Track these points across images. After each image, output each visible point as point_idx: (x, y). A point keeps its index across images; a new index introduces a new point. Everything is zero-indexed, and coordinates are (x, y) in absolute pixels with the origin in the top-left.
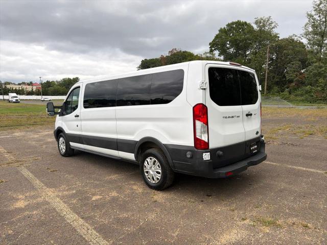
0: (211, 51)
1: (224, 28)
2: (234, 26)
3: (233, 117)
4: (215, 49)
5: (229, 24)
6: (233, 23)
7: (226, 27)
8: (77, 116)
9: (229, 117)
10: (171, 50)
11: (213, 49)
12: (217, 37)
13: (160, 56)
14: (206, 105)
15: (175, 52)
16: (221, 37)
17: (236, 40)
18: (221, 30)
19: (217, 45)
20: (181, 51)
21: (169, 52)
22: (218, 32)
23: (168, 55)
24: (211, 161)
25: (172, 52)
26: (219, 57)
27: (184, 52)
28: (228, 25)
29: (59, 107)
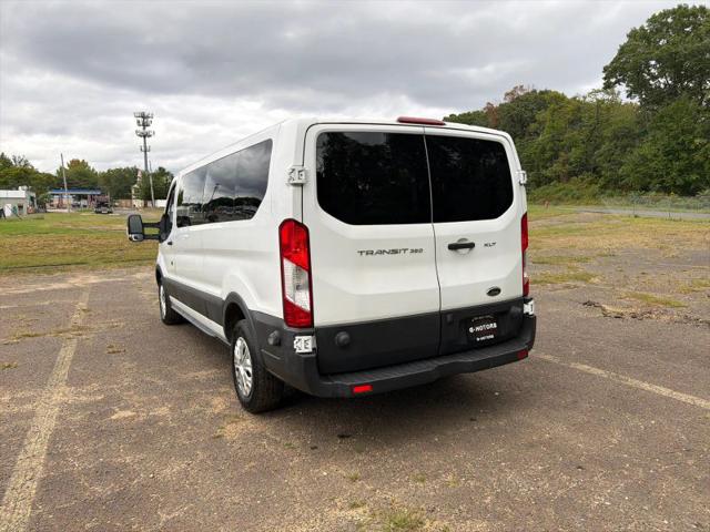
0: (608, 86)
1: (642, 28)
2: (670, 20)
3: (395, 252)
4: (618, 82)
5: (654, 16)
6: (665, 14)
7: (645, 25)
8: (170, 243)
9: (382, 252)
10: (509, 91)
11: (613, 80)
12: (622, 51)
13: (485, 105)
14: (305, 223)
15: (521, 94)
16: (633, 51)
17: (673, 56)
18: (633, 35)
19: (623, 71)
20: (534, 91)
21: (507, 94)
22: (626, 40)
23: (503, 102)
24: (314, 355)
25: (512, 93)
26: (629, 100)
27: (542, 93)
28: (653, 20)
29: (152, 225)
